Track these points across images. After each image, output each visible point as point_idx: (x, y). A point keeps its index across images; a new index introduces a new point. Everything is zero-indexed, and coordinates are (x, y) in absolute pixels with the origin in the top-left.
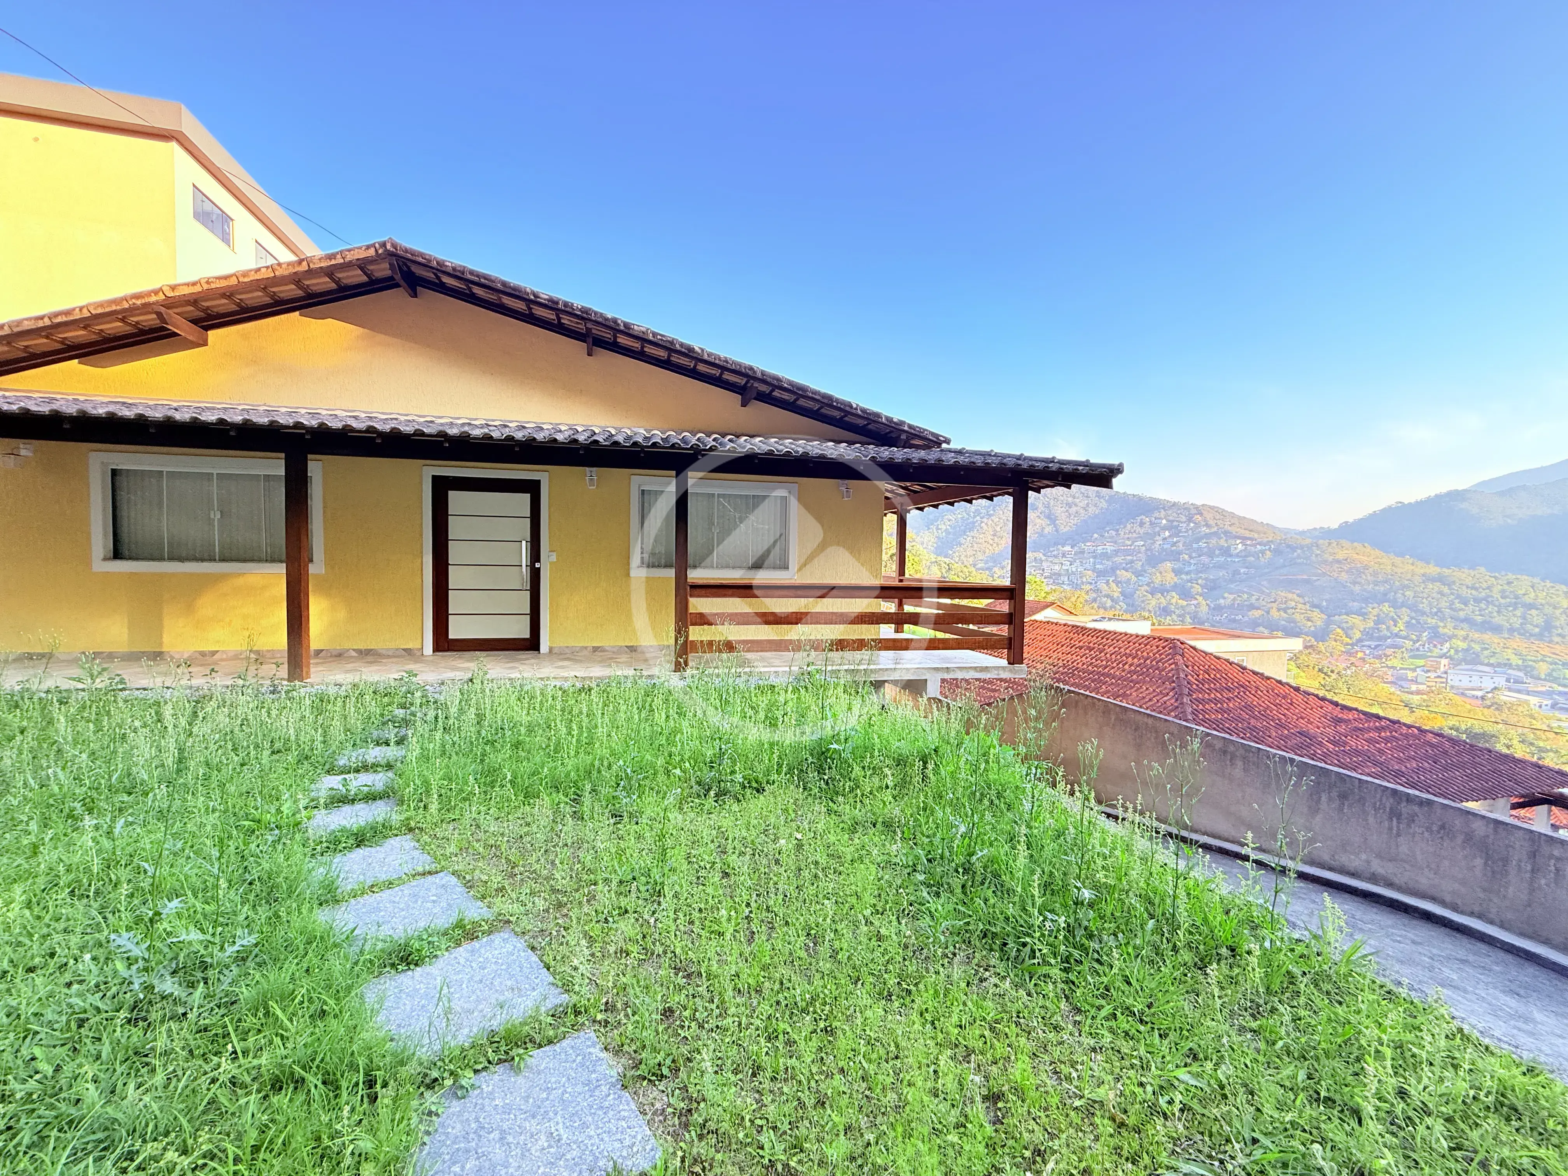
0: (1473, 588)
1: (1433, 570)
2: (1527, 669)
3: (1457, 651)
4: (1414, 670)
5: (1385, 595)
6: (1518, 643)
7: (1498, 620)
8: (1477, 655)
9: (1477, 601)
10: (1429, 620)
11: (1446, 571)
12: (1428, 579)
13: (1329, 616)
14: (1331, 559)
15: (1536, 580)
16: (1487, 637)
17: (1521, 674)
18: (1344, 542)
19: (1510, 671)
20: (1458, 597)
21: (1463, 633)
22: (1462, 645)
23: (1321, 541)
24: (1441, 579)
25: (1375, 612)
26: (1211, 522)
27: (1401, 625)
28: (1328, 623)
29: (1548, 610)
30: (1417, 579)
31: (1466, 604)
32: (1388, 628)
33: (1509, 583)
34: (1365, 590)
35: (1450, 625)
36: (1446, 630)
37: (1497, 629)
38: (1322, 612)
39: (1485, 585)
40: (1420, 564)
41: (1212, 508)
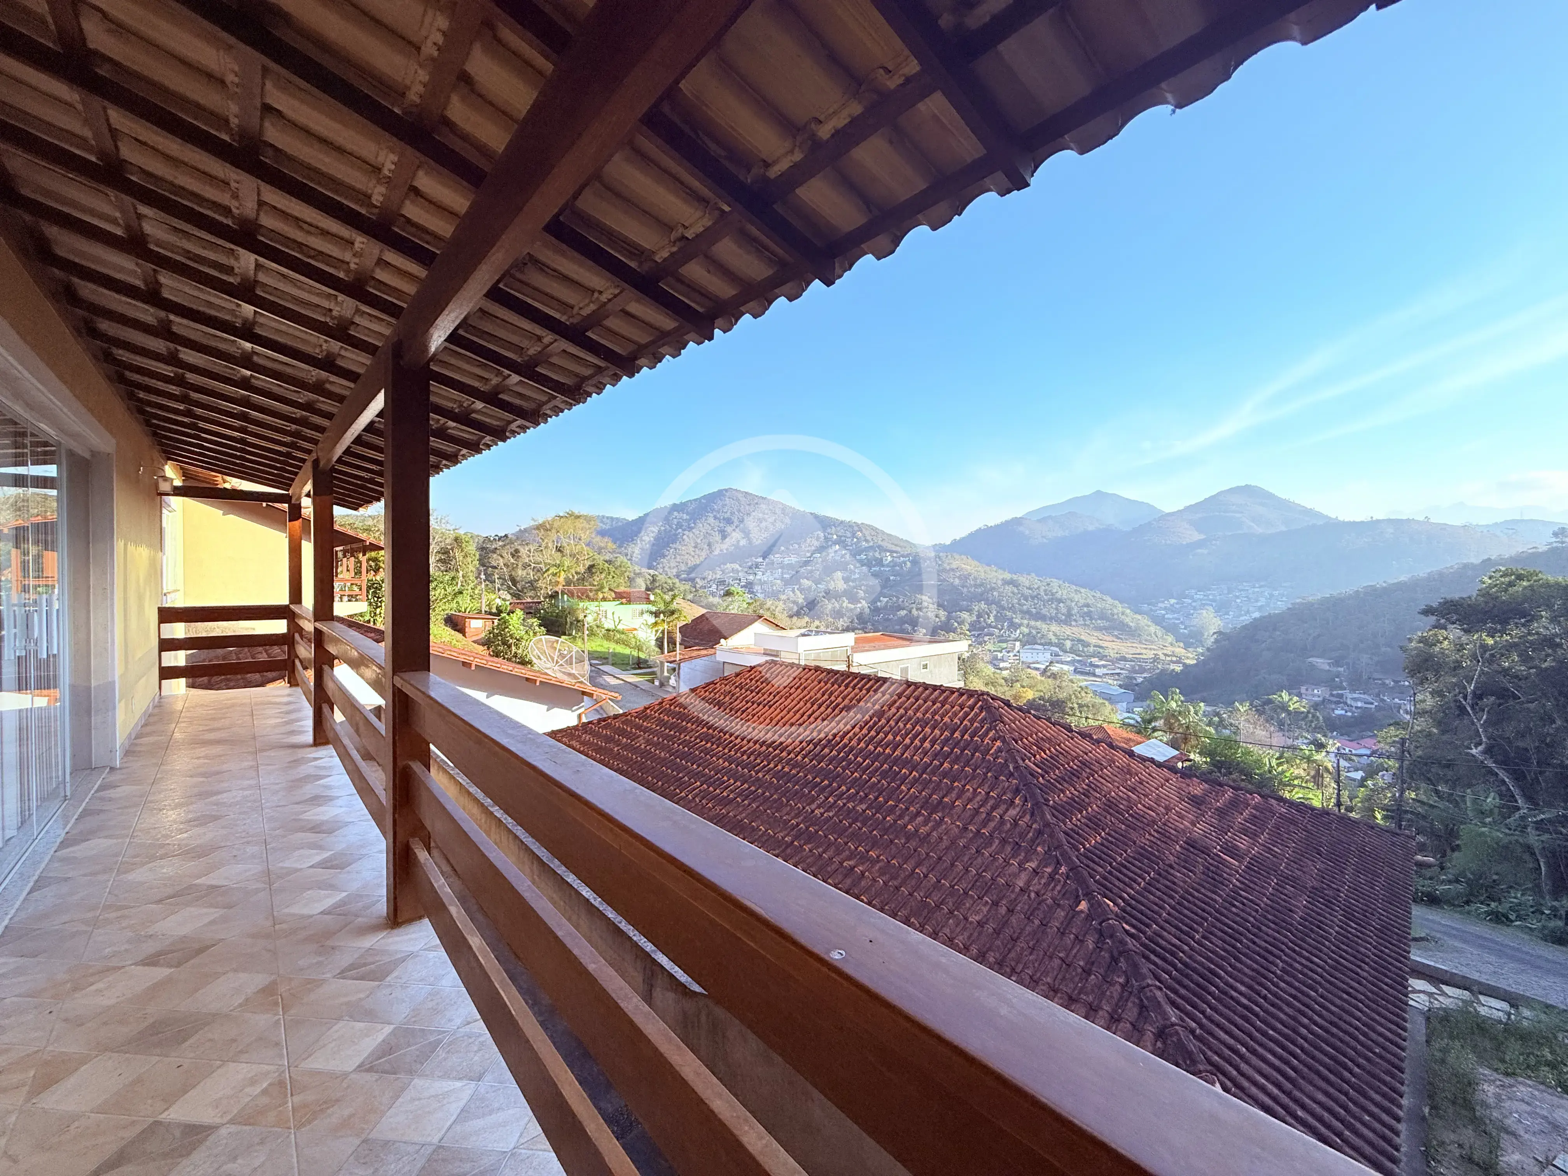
0: (1029, 588)
1: (1008, 576)
2: (1060, 646)
3: (1024, 636)
4: (1001, 652)
5: (982, 594)
6: (1054, 627)
7: (1044, 611)
8: (1034, 637)
9: (1033, 598)
10: (1008, 613)
11: (1015, 577)
12: (1006, 582)
13: (949, 613)
14: (948, 568)
15: (1061, 582)
16: (1039, 624)
17: (1057, 649)
18: (957, 556)
19: (1052, 648)
20: (1022, 595)
21: (1026, 622)
22: (1026, 630)
23: (941, 554)
24: (1012, 582)
25: (976, 608)
26: (869, 538)
27: (992, 619)
28: (949, 618)
29: (1068, 602)
30: (1000, 582)
31: (1027, 600)
32: (985, 620)
33: (1048, 584)
34: (969, 592)
35: (1019, 616)
36: (1017, 621)
37: (1043, 618)
38: (945, 610)
39: (1036, 586)
40: (1000, 571)
41: (869, 526)
